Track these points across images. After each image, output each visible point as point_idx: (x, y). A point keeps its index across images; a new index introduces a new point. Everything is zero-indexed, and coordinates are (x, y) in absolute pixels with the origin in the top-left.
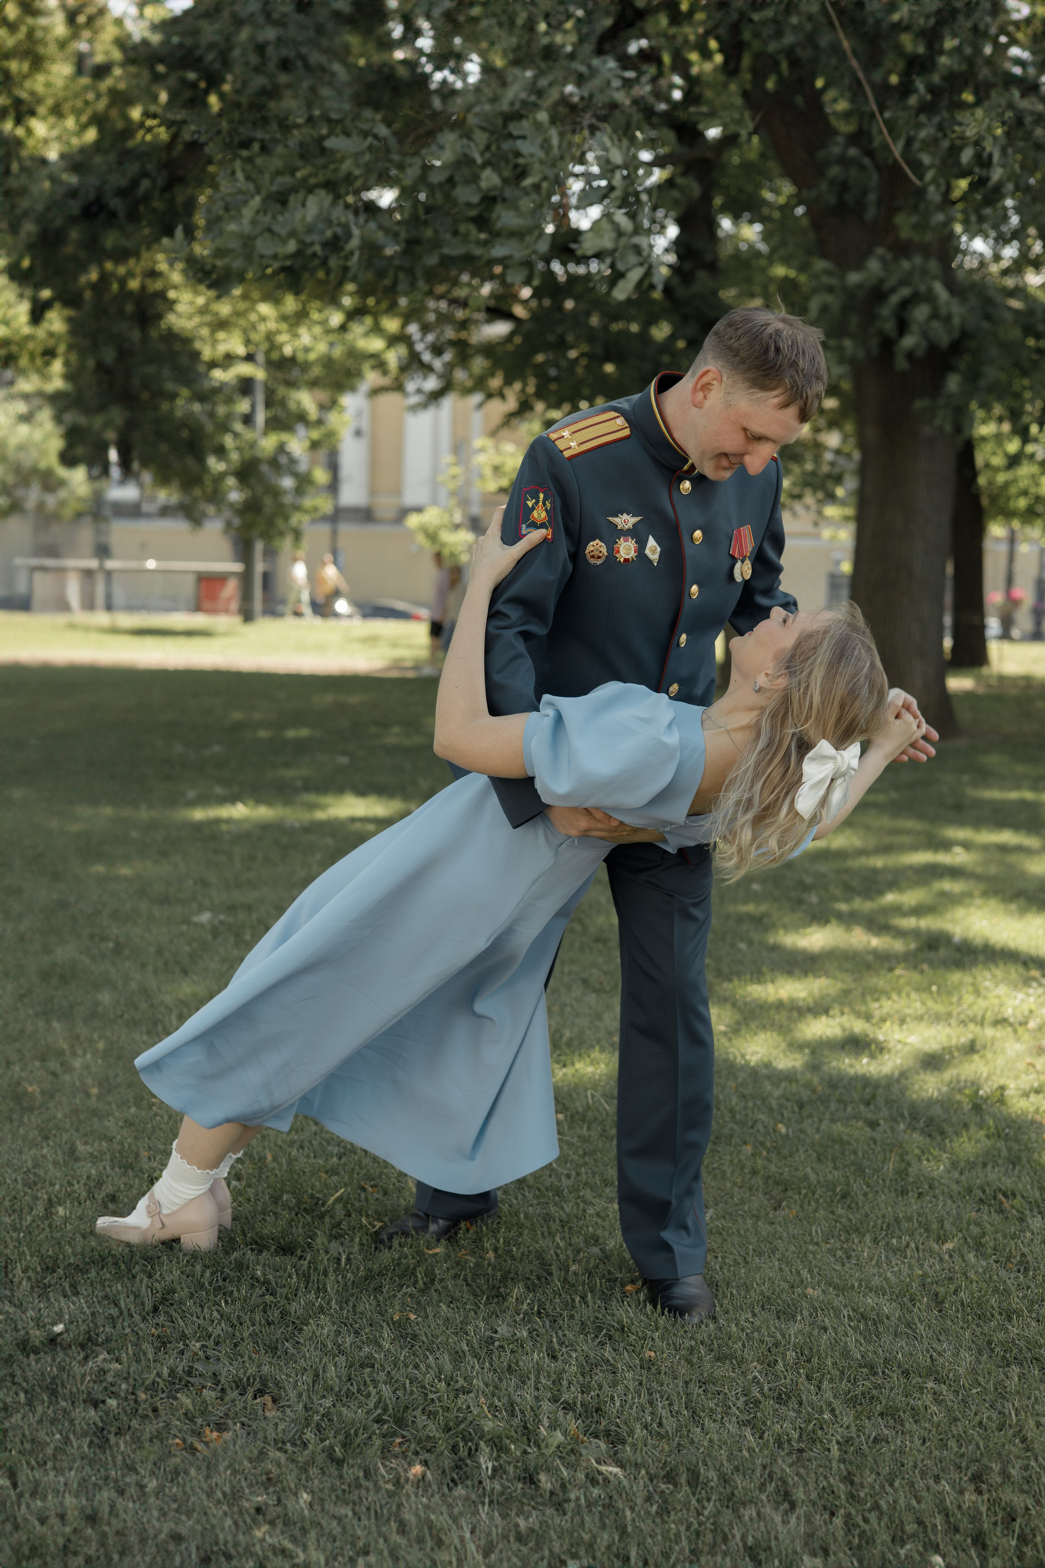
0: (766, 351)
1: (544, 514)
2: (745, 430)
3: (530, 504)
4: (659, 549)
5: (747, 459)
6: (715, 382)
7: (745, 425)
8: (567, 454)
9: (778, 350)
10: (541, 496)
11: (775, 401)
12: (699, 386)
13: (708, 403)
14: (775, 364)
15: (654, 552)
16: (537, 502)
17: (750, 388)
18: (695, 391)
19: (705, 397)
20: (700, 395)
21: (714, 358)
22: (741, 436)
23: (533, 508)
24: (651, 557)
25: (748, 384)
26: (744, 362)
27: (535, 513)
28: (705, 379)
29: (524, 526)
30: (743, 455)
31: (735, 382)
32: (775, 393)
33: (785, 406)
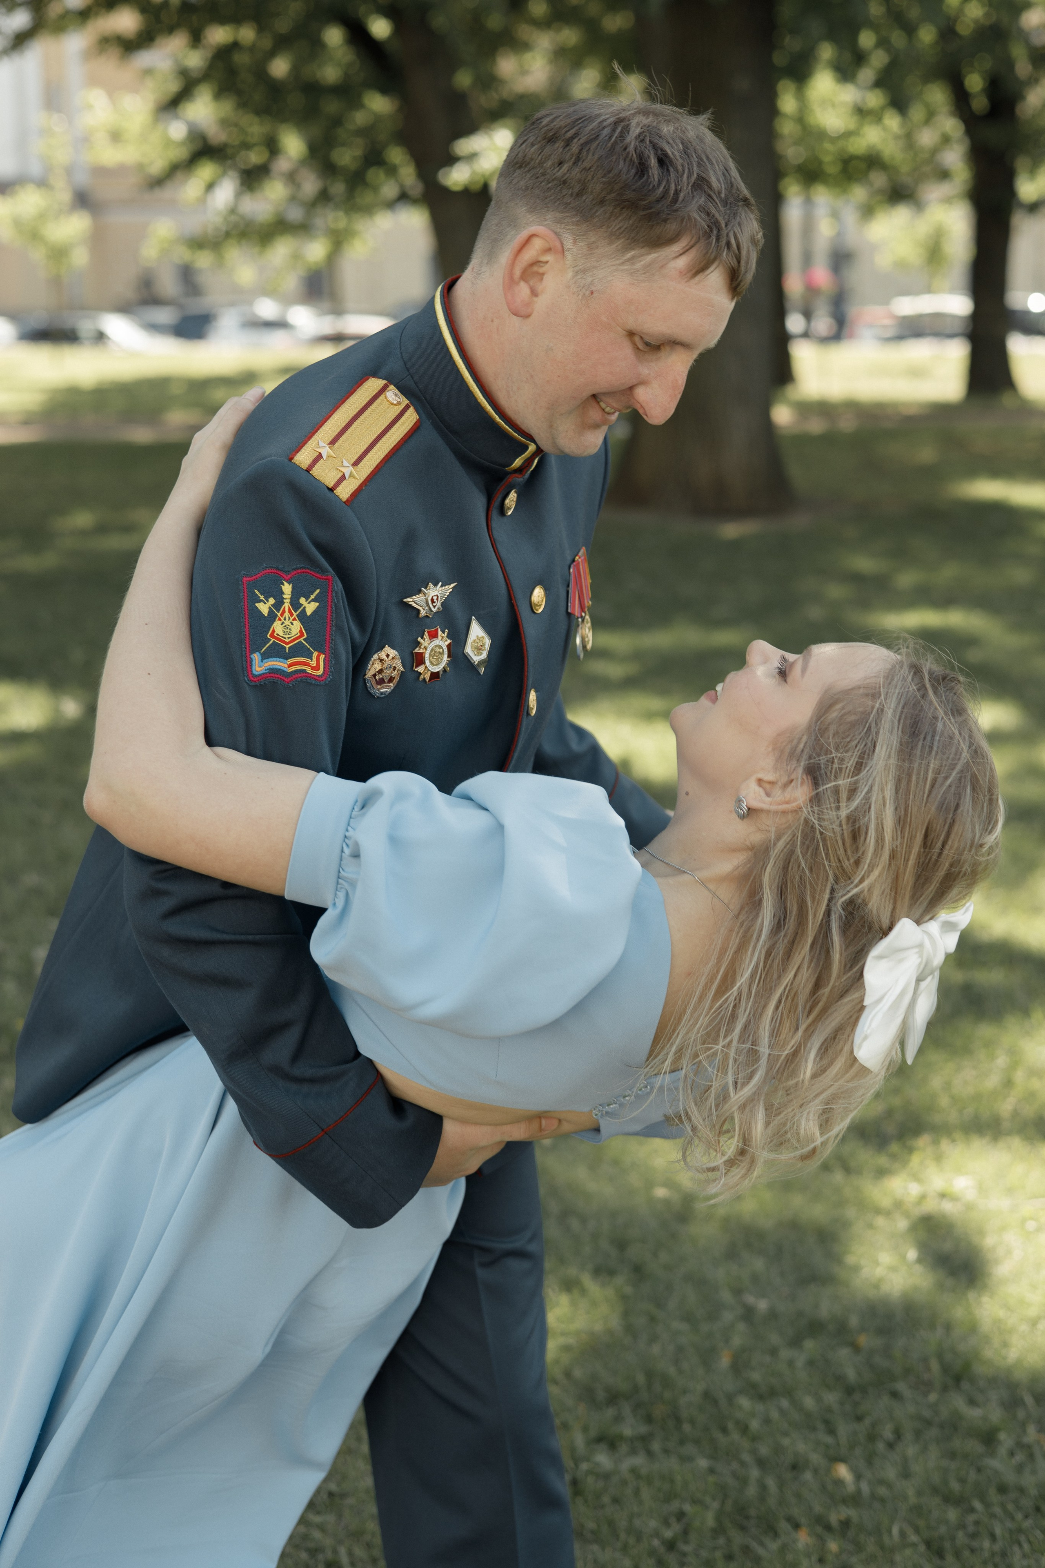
0: (642, 169)
1: (296, 627)
2: (631, 334)
3: (264, 608)
4: (487, 642)
5: (643, 395)
6: (547, 257)
7: (631, 324)
8: (344, 492)
9: (663, 161)
10: (287, 588)
11: (682, 262)
12: (518, 272)
13: (541, 304)
14: (666, 191)
15: (479, 650)
16: (279, 603)
17: (626, 249)
18: (510, 282)
19: (534, 293)
20: (523, 290)
21: (532, 210)
22: (627, 350)
23: (272, 617)
24: (476, 659)
25: (619, 243)
26: (602, 202)
27: (278, 628)
28: (529, 255)
29: (256, 657)
30: (631, 388)
31: (591, 247)
32: (677, 248)
33: (700, 269)
